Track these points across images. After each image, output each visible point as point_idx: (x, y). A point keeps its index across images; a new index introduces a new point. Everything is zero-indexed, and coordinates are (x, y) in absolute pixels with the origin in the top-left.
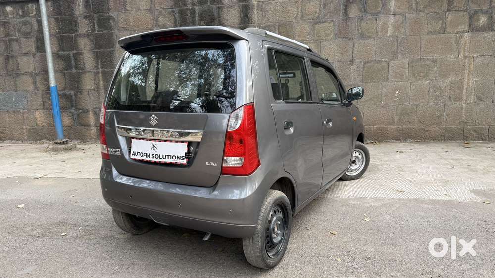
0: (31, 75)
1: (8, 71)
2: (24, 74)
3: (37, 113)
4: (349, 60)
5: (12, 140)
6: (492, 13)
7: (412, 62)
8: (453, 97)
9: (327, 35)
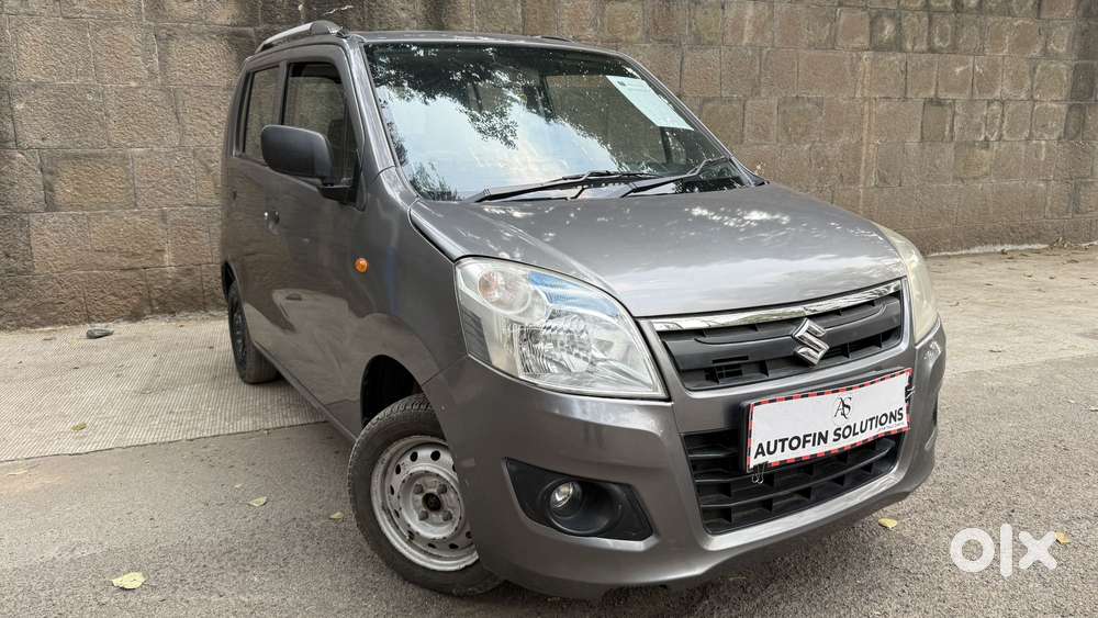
6: (900, 19)
7: (785, 102)
8: (846, 176)
9: (630, 31)
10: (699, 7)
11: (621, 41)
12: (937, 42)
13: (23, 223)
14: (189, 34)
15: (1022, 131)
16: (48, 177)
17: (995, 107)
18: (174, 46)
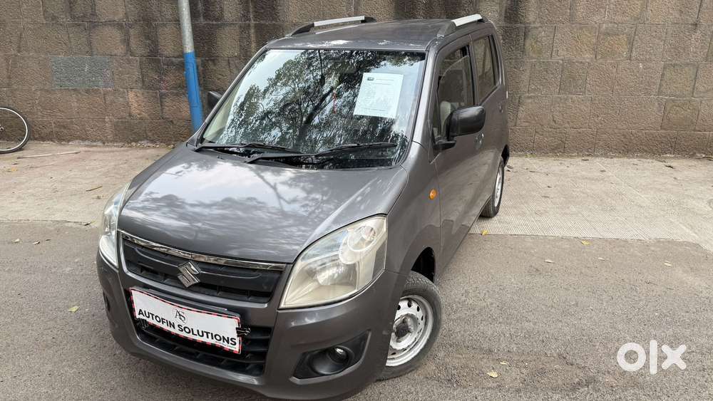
0: (120, 26)
1: (73, 17)
2: (105, 24)
3: (131, 95)
4: (691, 21)
5: (83, 140)
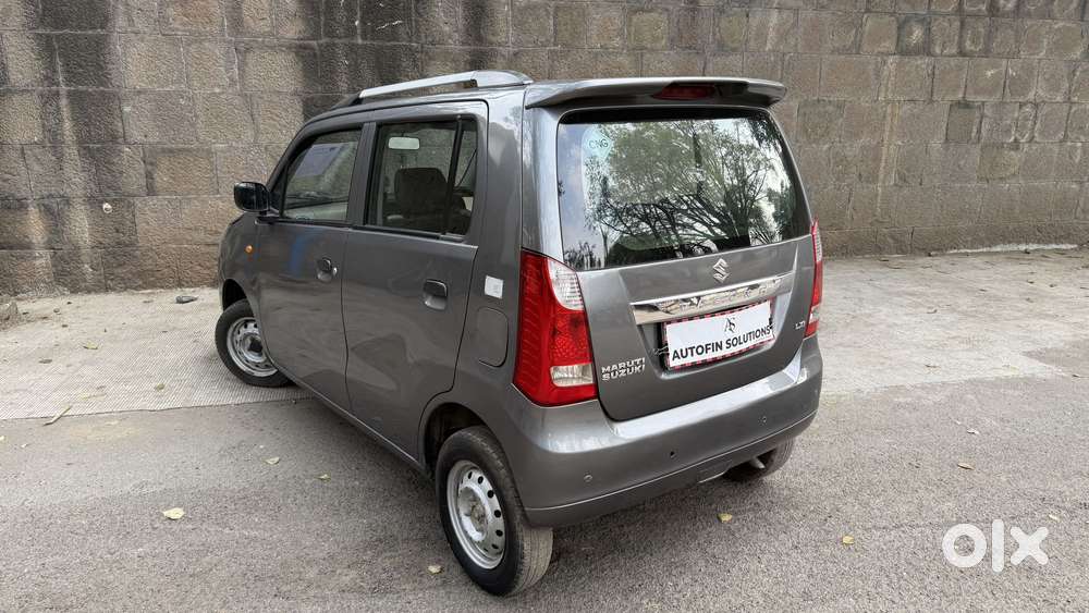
6: (930, 23)
7: (805, 105)
8: (864, 174)
9: (656, 39)
10: (724, 16)
11: (646, 48)
12: (968, 45)
13: (130, 205)
14: (263, 47)
15: (1056, 133)
16: (150, 168)
17: (1027, 109)
18: (251, 58)
